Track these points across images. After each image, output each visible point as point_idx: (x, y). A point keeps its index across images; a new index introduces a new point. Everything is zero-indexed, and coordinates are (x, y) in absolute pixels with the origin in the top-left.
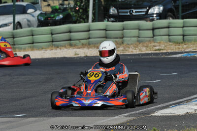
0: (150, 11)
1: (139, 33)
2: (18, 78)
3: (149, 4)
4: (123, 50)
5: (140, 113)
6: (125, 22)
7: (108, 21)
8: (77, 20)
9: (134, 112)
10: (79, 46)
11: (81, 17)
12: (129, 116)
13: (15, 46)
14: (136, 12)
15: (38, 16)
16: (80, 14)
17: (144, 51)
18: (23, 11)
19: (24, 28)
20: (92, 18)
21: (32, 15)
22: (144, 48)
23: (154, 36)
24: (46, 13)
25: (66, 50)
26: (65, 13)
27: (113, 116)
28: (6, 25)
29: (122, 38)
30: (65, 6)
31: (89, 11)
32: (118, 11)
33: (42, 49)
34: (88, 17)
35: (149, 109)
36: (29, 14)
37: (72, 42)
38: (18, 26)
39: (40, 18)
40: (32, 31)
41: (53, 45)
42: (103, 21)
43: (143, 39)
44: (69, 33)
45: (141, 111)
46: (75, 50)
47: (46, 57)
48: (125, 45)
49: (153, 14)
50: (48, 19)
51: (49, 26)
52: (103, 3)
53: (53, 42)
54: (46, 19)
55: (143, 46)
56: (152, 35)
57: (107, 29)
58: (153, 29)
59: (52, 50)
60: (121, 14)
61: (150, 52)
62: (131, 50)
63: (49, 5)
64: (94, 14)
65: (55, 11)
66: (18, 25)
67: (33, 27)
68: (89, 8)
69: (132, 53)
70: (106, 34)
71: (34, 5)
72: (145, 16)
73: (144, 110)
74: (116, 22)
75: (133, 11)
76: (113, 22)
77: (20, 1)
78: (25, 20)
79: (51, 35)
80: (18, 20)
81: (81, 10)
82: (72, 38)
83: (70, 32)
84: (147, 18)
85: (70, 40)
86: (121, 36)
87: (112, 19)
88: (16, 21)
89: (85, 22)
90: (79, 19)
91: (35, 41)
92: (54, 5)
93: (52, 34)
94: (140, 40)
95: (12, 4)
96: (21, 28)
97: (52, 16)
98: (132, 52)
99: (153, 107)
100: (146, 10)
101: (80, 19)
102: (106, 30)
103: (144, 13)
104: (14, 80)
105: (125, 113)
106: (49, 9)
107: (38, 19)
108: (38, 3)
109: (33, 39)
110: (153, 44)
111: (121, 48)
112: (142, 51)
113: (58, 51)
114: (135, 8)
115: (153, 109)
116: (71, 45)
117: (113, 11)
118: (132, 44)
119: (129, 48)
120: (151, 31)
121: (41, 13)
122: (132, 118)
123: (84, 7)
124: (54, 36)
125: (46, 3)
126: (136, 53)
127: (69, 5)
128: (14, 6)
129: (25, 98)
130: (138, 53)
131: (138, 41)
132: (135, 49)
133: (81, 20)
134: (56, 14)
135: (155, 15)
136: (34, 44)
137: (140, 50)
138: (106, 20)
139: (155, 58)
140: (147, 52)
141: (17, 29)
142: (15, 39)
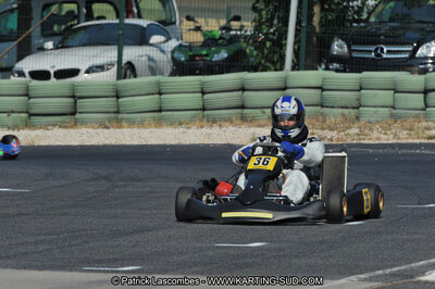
0: (419, 52)
1: (394, 99)
2: (125, 186)
3: (417, 36)
4: (358, 135)
5: (393, 275)
6: (365, 74)
7: (327, 69)
8: (260, 63)
9: (380, 272)
10: (262, 122)
11: (267, 59)
12: (370, 280)
13: (120, 116)
14: (388, 52)
15: (173, 52)
16: (266, 51)
17: (405, 137)
18: (141, 38)
19: (142, 76)
20: (293, 61)
21: (161, 49)
22: (405, 132)
23: (427, 106)
24: (190, 47)
25: (232, 128)
26: (234, 47)
27: (334, 279)
28: (101, 68)
29: (358, 108)
30: (233, 33)
31: (285, 44)
32: (349, 48)
33: (181, 124)
34: (282, 58)
35: (413, 265)
36: (152, 45)
37: (245, 111)
38: (128, 72)
39: (176, 55)
40: (159, 84)
41: (203, 116)
42: (317, 69)
43: (403, 111)
44: (240, 92)
45: (395, 269)
46: (252, 130)
47: (188, 143)
48: (362, 123)
49: (427, 58)
50: (194, 60)
51: (197, 75)
52: (317, 30)
53: (204, 109)
54: (192, 58)
55: (403, 128)
56: (422, 105)
57: (325, 87)
58: (426, 92)
59: (202, 127)
60: (355, 55)
61: (417, 141)
62: (375, 134)
63: (198, 29)
64: (296, 53)
65: (210, 41)
66: (128, 70)
67: (162, 74)
68: (286, 39)
69: (377, 142)
70: (322, 97)
71: (165, 25)
72: (409, 62)
73: (404, 267)
74: (344, 71)
75: (382, 50)
76: (337, 71)
77: (134, 17)
78: (145, 58)
79: (200, 95)
80: (129, 59)
81: (268, 44)
82: (247, 104)
83: (243, 89)
84: (413, 66)
85: (243, 107)
86: (354, 105)
87: (336, 65)
88: (125, 60)
89: (276, 70)
90: (263, 61)
91: (165, 106)
92: (210, 29)
93: (203, 93)
94: (395, 115)
95: (117, 21)
96: (135, 76)
97: (204, 52)
98: (378, 139)
99: (421, 263)
100: (410, 49)
101: (266, 61)
102: (321, 88)
103: (407, 56)
104: (117, 190)
105: (361, 273)
106: (198, 38)
107: (172, 57)
108: (175, 23)
109: (160, 102)
110: (424, 124)
111: (354, 131)
112: (399, 138)
113: (216, 129)
114: (387, 44)
115: (422, 266)
116: (243, 119)
117: (338, 47)
118: (378, 122)
119: (371, 129)
120: (422, 96)
121: (180, 45)
122: (376, 284)
123: (275, 37)
124: (206, 96)
125: (191, 25)
126: (386, 142)
127: (240, 30)
128: (121, 26)
129: (142, 231)
130: (390, 142)
131: (392, 116)
132: (385, 134)
133: (268, 64)
134: (213, 49)
135: (430, 61)
136: (163, 113)
137: (395, 135)
138: (323, 66)
139: (427, 155)
140: (410, 141)
141: (125, 77)
142: (120, 100)
